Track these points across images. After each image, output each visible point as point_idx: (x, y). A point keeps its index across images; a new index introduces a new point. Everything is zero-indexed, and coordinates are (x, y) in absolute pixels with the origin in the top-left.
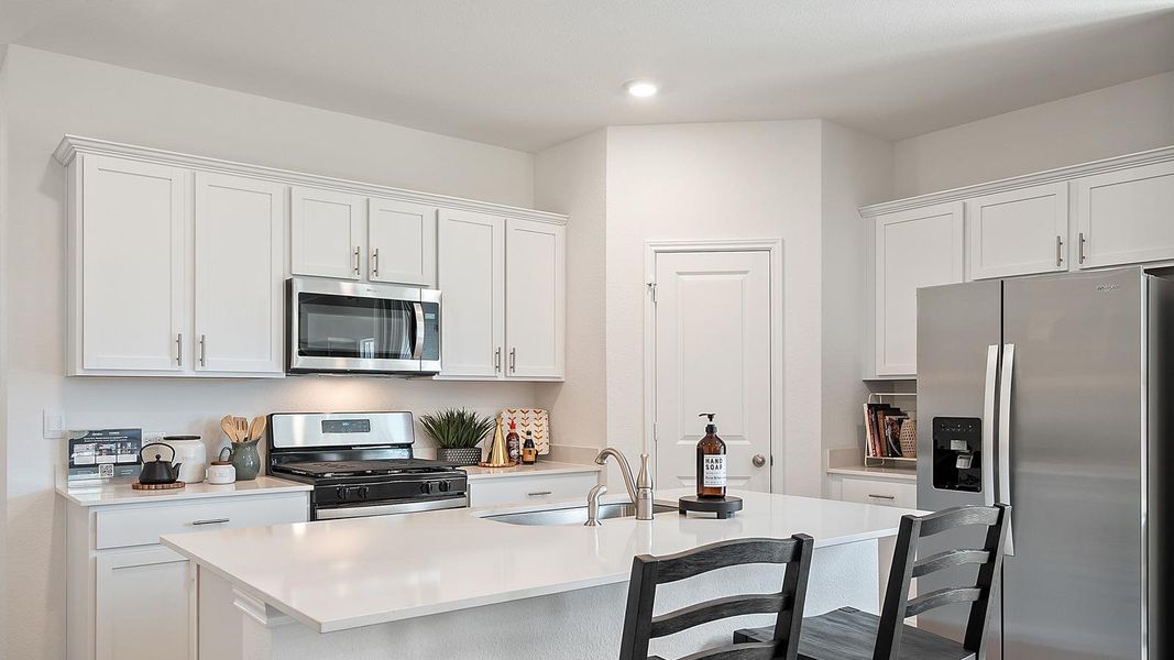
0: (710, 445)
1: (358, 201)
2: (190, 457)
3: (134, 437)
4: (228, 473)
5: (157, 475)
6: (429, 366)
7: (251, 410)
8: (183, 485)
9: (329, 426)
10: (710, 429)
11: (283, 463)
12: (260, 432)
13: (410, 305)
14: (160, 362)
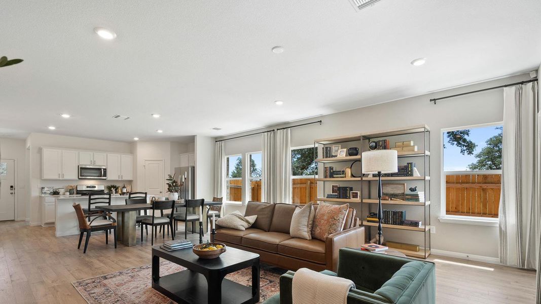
2: (62, 191)
3: (52, 188)
4: (68, 193)
5: (56, 193)
6: (104, 178)
7: (74, 184)
8: (60, 195)
9: (87, 187)
11: (79, 192)
12: (75, 188)
13: (101, 169)
14: (57, 177)
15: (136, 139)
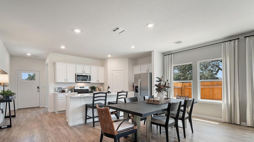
0: (109, 88)
1: (83, 66)
2: (66, 90)
3: (61, 88)
4: (70, 91)
5: (63, 91)
6: (90, 81)
7: (72, 86)
8: (66, 92)
9: (80, 87)
10: (109, 86)
11: (75, 91)
12: (73, 88)
13: (88, 76)
14: (64, 81)
15: (109, 56)
